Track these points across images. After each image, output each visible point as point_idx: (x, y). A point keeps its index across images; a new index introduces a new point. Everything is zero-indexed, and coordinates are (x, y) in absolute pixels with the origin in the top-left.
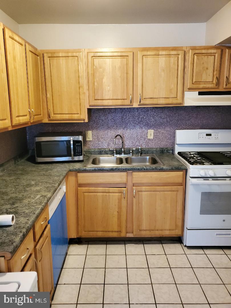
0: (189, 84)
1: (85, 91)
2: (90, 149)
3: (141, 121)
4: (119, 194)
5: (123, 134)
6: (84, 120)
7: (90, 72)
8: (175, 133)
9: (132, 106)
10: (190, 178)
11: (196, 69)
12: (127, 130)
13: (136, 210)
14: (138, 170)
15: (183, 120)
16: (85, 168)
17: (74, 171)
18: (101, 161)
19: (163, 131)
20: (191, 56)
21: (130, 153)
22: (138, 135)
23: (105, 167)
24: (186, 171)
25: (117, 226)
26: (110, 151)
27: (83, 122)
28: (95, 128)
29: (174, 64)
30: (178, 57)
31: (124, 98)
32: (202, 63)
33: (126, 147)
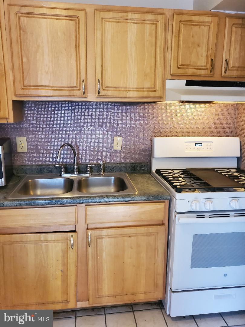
0: (172, 68)
2: (25, 165)
3: (103, 123)
5: (76, 143)
6: (7, 119)
7: (14, 38)
9: (87, 98)
10: (176, 214)
13: (92, 265)
14: (95, 202)
19: (135, 139)
20: (176, 24)
21: (87, 171)
22: (99, 145)
24: (170, 201)
25: (62, 293)
26: (56, 168)
27: (5, 122)
28: (31, 132)
29: (150, 35)
30: (156, 24)
31: (72, 85)
32: (192, 36)
33: (81, 161)
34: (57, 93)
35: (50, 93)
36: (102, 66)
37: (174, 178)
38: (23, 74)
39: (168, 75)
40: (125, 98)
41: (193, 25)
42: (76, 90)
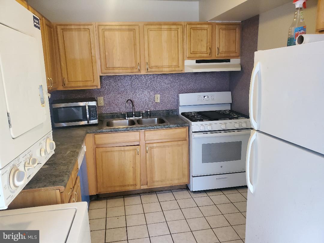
0: (187, 54)
4: (133, 151)
9: (140, 73)
10: (192, 133)
11: (193, 41)
13: (149, 164)
14: (149, 129)
15: (184, 85)
17: (91, 133)
19: (168, 95)
20: (189, 30)
21: (140, 115)
24: (189, 127)
25: (133, 180)
26: (122, 114)
27: (96, 88)
28: (106, 94)
29: (175, 36)
30: (177, 30)
31: (132, 66)
32: (197, 35)
34: (124, 71)
35: (121, 71)
36: (149, 55)
38: (106, 61)
39: (185, 58)
40: (162, 71)
41: (198, 30)
42: (135, 69)
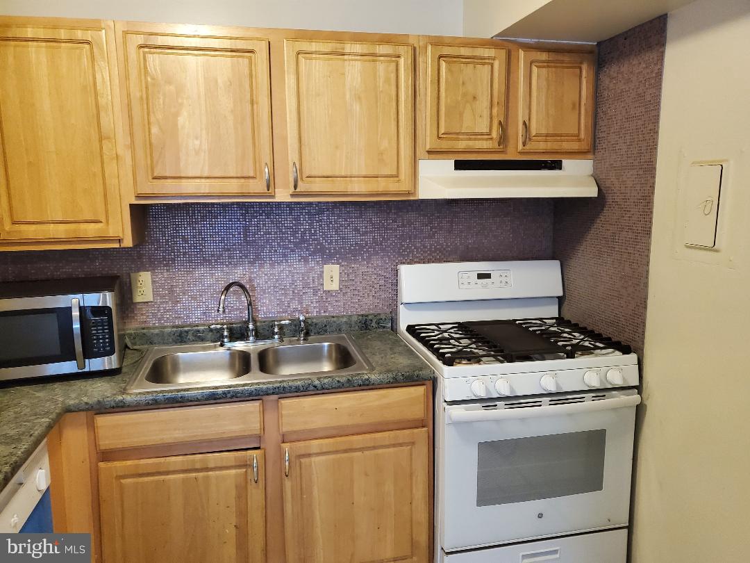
0: (428, 139)
1: (120, 152)
2: (148, 328)
3: (303, 241)
4: (239, 471)
5: (251, 280)
6: (120, 241)
7: (136, 93)
8: (396, 273)
9: (273, 197)
10: (445, 404)
11: (446, 97)
12: (261, 266)
13: (292, 512)
14: (296, 392)
15: (415, 237)
16: (120, 398)
17: (81, 410)
18: (181, 366)
19: (364, 269)
20: (432, 61)
21: (274, 334)
22: (296, 281)
23: (188, 390)
24: (434, 382)
26: (211, 330)
27: (117, 246)
28: (160, 262)
29: (387, 80)
30: (397, 61)
31: (245, 174)
32: (461, 82)
33: (261, 316)
36: (300, 138)
37: (441, 340)
38: (151, 155)
39: (421, 153)
40: (345, 194)
41: (463, 62)
42: (253, 182)
